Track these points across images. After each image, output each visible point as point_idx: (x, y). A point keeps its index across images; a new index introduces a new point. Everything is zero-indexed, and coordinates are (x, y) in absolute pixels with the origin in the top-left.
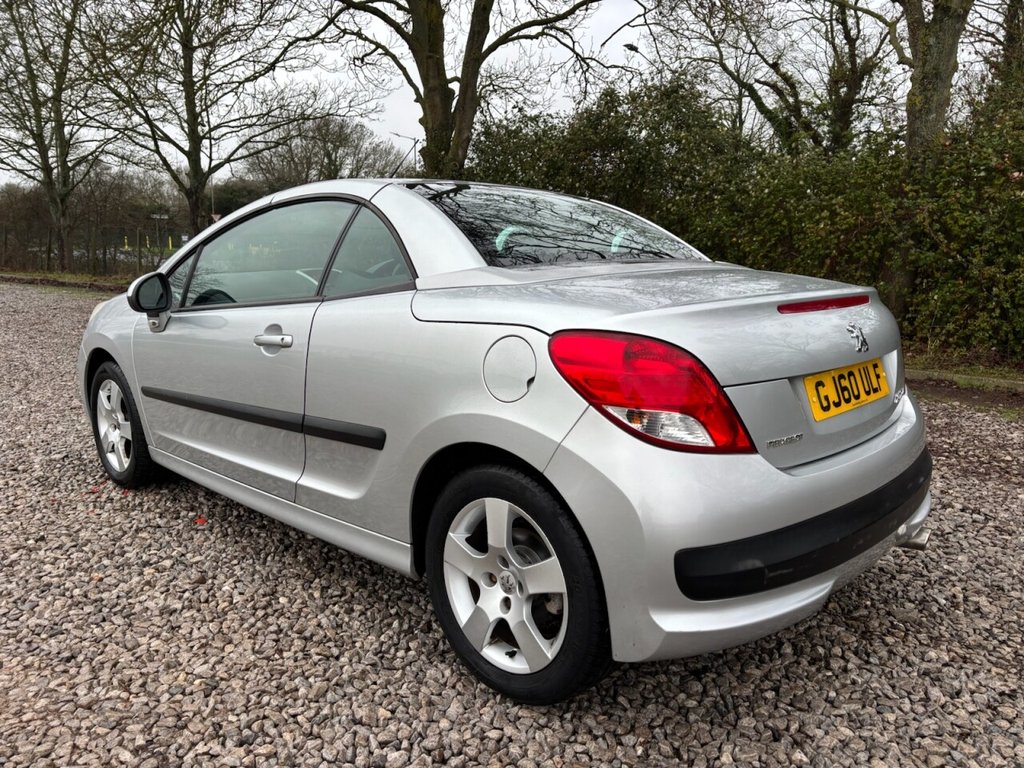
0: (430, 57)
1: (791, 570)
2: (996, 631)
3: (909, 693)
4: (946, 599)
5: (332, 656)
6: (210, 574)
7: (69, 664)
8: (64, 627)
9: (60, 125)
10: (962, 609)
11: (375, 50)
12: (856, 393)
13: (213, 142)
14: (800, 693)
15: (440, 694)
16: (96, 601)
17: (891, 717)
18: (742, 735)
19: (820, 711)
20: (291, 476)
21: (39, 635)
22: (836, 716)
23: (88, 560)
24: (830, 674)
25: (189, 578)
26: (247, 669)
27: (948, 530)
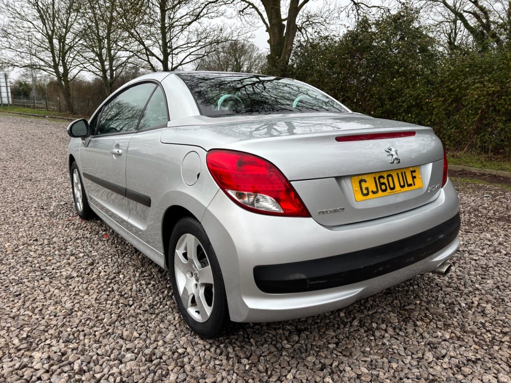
0: (273, 8)
1: (326, 281)
2: (487, 324)
3: (413, 354)
4: (466, 304)
5: (129, 305)
6: (97, 261)
7: (16, 298)
8: (23, 281)
9: (109, 50)
10: (473, 310)
11: (248, 6)
12: (392, 186)
13: (174, 55)
14: (350, 347)
15: (168, 328)
16: (43, 270)
17: (394, 365)
18: (305, 365)
19: (356, 357)
20: (125, 217)
21: (12, 283)
22: (362, 361)
23: (50, 251)
24: (372, 338)
25: (87, 262)
26: (88, 308)
27: (491, 265)
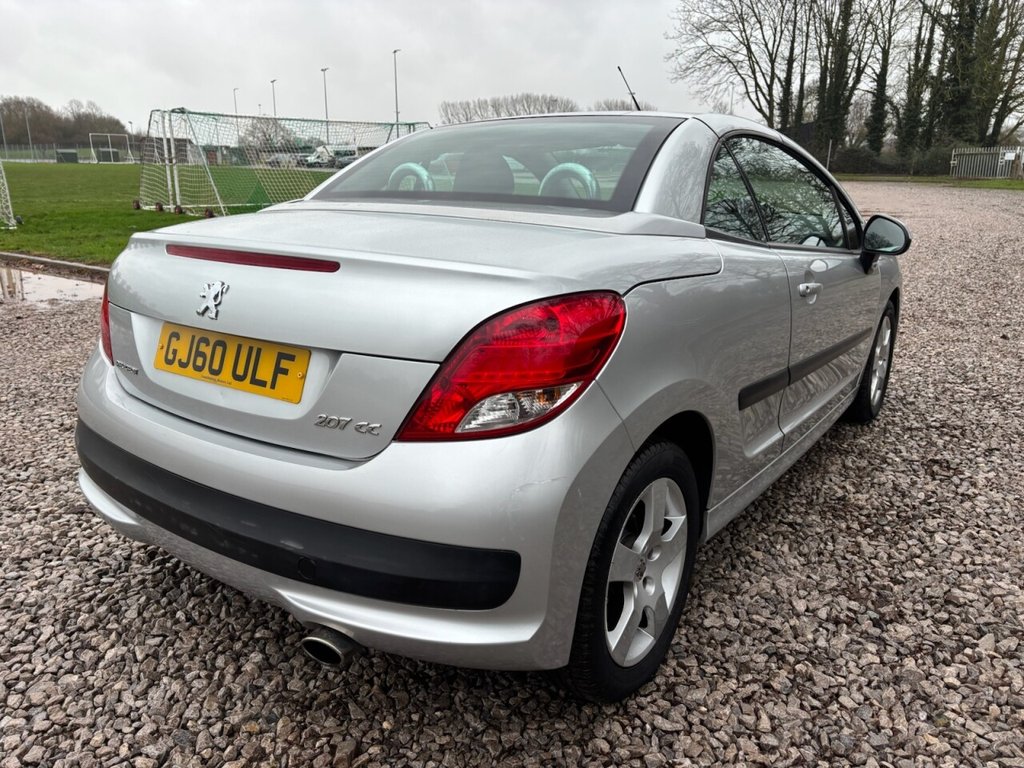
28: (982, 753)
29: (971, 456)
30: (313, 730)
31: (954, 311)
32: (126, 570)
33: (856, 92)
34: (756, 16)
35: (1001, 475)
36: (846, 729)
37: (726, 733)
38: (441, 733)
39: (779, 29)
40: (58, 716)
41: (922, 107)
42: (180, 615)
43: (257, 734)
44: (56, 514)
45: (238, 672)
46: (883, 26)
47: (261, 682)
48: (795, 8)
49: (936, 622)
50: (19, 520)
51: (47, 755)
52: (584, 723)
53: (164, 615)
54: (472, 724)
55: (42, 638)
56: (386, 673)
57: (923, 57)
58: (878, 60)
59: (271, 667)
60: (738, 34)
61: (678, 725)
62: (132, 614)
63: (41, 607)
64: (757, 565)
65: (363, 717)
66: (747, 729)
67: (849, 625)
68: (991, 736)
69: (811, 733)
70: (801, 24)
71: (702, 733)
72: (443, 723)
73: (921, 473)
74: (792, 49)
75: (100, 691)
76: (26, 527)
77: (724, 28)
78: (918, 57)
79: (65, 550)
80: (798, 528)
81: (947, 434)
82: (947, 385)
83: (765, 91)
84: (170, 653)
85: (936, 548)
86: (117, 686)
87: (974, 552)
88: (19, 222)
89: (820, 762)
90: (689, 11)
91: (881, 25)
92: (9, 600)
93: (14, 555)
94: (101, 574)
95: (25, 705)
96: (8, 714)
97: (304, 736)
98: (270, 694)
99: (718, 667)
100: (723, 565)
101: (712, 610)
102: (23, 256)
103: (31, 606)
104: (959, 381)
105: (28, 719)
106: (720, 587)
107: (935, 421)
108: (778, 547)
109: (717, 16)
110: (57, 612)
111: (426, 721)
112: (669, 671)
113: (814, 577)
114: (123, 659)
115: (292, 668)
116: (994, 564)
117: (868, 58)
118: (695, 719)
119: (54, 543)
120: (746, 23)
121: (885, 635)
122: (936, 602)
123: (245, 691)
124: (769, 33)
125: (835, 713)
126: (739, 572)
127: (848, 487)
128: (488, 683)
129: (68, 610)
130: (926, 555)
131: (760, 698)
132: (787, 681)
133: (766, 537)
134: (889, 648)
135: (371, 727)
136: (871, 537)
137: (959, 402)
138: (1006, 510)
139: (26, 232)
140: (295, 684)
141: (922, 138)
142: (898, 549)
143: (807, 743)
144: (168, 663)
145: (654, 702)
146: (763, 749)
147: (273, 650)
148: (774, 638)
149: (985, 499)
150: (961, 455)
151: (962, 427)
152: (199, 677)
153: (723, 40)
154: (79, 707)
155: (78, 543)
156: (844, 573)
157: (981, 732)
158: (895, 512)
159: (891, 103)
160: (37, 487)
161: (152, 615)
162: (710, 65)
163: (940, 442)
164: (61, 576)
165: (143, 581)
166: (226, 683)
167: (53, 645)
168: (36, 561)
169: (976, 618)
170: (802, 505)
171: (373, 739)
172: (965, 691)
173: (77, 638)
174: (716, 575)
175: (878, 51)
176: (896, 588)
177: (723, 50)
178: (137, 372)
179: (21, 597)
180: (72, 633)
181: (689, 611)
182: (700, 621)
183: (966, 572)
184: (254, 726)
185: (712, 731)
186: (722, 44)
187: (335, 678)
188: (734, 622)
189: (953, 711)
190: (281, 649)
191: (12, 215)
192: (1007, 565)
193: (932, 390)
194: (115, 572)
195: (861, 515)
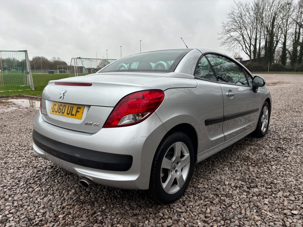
28: (269, 221)
29: (291, 146)
30: (84, 208)
31: (298, 108)
32: (45, 171)
33: (277, 48)
34: (245, 27)
35: (298, 151)
36: (231, 213)
37: (196, 213)
38: (118, 210)
39: (252, 30)
40: (20, 203)
41: (298, 52)
42: (56, 181)
43: (70, 209)
44: (30, 157)
45: (68, 194)
46: (284, 28)
47: (73, 197)
48: (257, 25)
49: (266, 188)
50: (20, 159)
51: (16, 211)
52: (157, 209)
53: (52, 181)
54: (127, 208)
55: (20, 185)
56: (107, 196)
57: (297, 37)
58: (283, 38)
59: (77, 193)
60: (240, 32)
61: (183, 210)
62: (44, 180)
63: (21, 178)
64: (217, 173)
65: (98, 206)
66: (203, 212)
67: (240, 188)
68: (274, 216)
69: (221, 214)
70: (259, 29)
71: (189, 213)
72: (119, 208)
73: (274, 150)
74: (256, 36)
75: (32, 198)
76: (22, 160)
77: (235, 31)
78: (295, 37)
79: (30, 166)
80: (232, 164)
81: (285, 141)
82: (290, 128)
83: (248, 48)
84: (52, 189)
85: (272, 169)
86: (37, 197)
87: (284, 171)
88: (35, 88)
89: (221, 221)
90: (225, 26)
91: (283, 28)
92: (14, 177)
93: (17, 166)
94: (38, 171)
95: (13, 200)
96: (8, 202)
97: (81, 209)
98: (75, 199)
99: (199, 197)
100: (207, 172)
101: (201, 183)
102: (35, 97)
103: (19, 178)
104: (294, 127)
105: (13, 203)
106: (205, 178)
107: (283, 137)
108: (225, 168)
109: (233, 28)
110: (25, 179)
111: (114, 207)
112: (184, 198)
113: (233, 176)
114: (39, 190)
115: (82, 194)
116: (289, 174)
117: (280, 38)
118: (188, 209)
119: (28, 164)
120: (242, 29)
121: (250, 191)
122: (268, 183)
123: (69, 199)
124: (249, 32)
125: (229, 209)
126: (212, 174)
127: (250, 153)
128: (133, 199)
129: (28, 179)
130: (269, 171)
131: (209, 205)
132: (218, 201)
133: (222, 166)
134: (250, 194)
135: (99, 208)
136: (253, 166)
137: (292, 132)
138: (297, 160)
139: (36, 91)
140: (82, 198)
141: (298, 60)
142: (261, 170)
143: (219, 216)
144: (50, 192)
145: (178, 205)
146: (206, 217)
147: (78, 189)
148: (217, 191)
149: (291, 157)
150: (288, 146)
151: (290, 139)
152: (58, 195)
153: (235, 34)
154: (26, 201)
155: (34, 164)
156: (243, 175)
157: (271, 215)
158: (262, 160)
159: (288, 51)
160: (27, 151)
161: (49, 181)
162: (231, 41)
163: (283, 143)
164: (28, 172)
165: (48, 173)
166: (64, 197)
167: (23, 186)
168: (23, 168)
169: (279, 187)
170: (235, 158)
171: (99, 211)
172: (269, 205)
173: (29, 185)
174: (204, 175)
175: (283, 36)
176: (257, 179)
177: (235, 37)
178: (46, 115)
179: (17, 176)
180: (28, 184)
181: (194, 183)
182: (197, 186)
183: (280, 176)
184: (69, 207)
185: (192, 212)
186: (235, 35)
187: (93, 196)
188: (206, 186)
189: (265, 210)
190: (80, 189)
191: (33, 86)
192: (293, 174)
193: (285, 129)
194: (42, 171)
195: (252, 161)
